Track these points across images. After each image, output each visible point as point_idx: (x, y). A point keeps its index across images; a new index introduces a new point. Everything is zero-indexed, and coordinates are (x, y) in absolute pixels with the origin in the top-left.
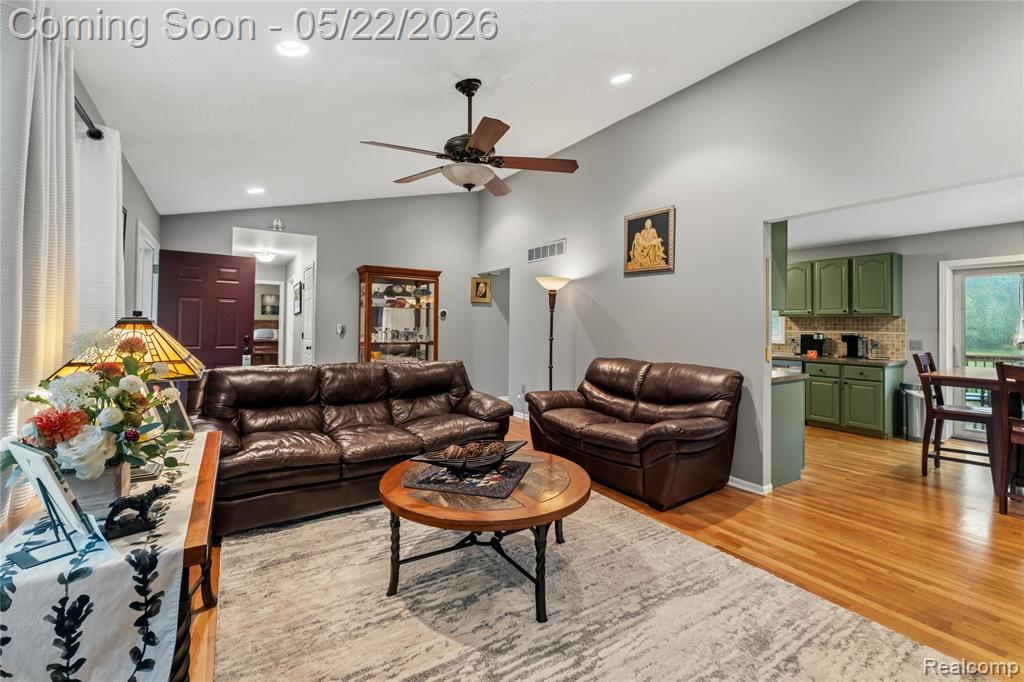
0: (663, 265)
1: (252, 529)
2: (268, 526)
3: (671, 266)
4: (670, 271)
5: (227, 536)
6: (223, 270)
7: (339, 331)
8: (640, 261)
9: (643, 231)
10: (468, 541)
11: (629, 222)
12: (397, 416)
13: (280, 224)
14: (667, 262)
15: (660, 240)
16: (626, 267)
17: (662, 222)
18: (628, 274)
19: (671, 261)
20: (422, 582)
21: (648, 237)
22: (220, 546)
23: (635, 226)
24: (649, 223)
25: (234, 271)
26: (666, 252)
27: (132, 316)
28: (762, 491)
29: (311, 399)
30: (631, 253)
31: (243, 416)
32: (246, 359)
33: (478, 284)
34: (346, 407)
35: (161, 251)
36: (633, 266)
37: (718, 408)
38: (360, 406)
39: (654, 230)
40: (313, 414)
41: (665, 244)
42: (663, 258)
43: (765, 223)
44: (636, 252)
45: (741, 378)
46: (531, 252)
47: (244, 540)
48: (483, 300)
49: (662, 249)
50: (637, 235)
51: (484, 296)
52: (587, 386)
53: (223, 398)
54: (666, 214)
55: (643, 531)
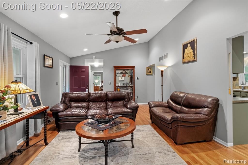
0: (193, 59)
1: (66, 130)
2: (70, 130)
3: (196, 59)
4: (195, 61)
5: (61, 130)
6: (82, 69)
7: (109, 83)
8: (187, 58)
9: (187, 48)
10: (101, 142)
11: (183, 45)
12: (108, 106)
13: (95, 57)
14: (194, 57)
15: (192, 50)
16: (183, 61)
17: (193, 44)
18: (184, 63)
19: (196, 58)
20: (88, 150)
21: (189, 50)
22: (59, 132)
23: (185, 46)
24: (189, 45)
25: (84, 69)
26: (194, 54)
27: (15, 81)
28: (227, 145)
29: (86, 100)
30: (184, 56)
31: (71, 103)
32: (87, 90)
33: (148, 69)
34: (95, 103)
35: (70, 66)
36: (185, 60)
37: (206, 111)
38: (99, 103)
39: (190, 47)
40: (87, 104)
41: (194, 52)
42: (193, 57)
43: (228, 39)
44: (186, 56)
45: (218, 100)
46: (159, 58)
47: (64, 132)
48: (150, 74)
49: (193, 53)
50: (186, 50)
51: (150, 72)
52: (170, 101)
53: (67, 99)
54: (194, 41)
55: (163, 150)
